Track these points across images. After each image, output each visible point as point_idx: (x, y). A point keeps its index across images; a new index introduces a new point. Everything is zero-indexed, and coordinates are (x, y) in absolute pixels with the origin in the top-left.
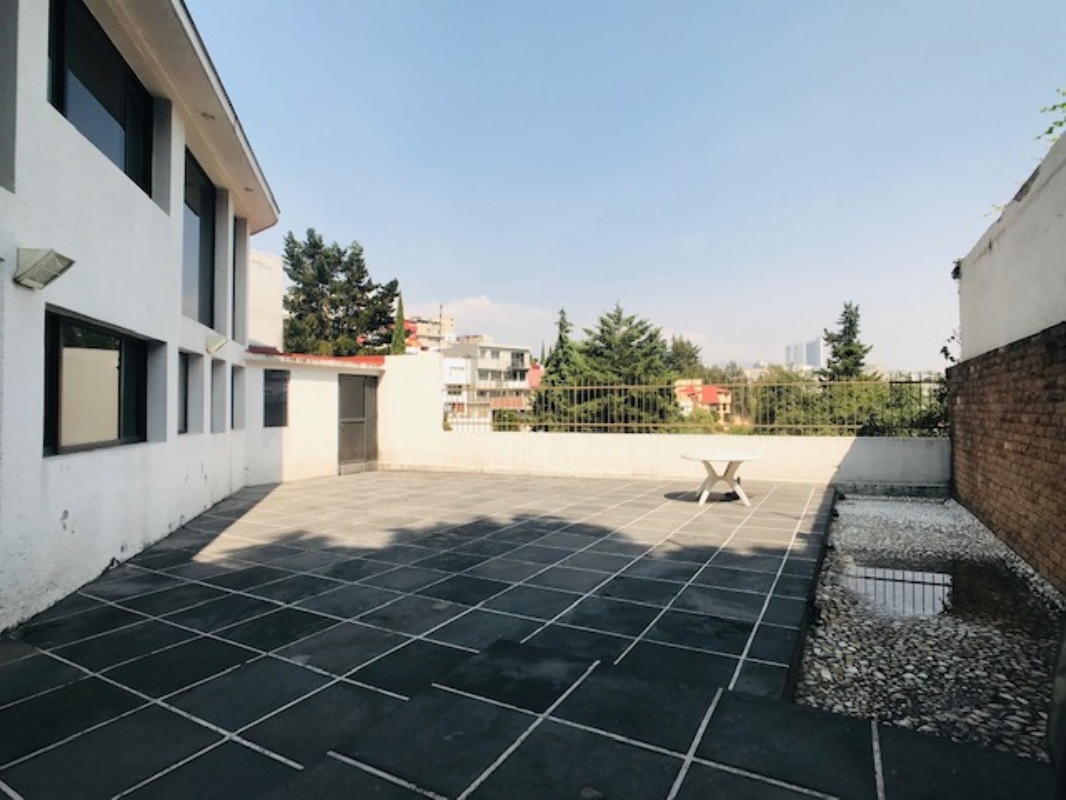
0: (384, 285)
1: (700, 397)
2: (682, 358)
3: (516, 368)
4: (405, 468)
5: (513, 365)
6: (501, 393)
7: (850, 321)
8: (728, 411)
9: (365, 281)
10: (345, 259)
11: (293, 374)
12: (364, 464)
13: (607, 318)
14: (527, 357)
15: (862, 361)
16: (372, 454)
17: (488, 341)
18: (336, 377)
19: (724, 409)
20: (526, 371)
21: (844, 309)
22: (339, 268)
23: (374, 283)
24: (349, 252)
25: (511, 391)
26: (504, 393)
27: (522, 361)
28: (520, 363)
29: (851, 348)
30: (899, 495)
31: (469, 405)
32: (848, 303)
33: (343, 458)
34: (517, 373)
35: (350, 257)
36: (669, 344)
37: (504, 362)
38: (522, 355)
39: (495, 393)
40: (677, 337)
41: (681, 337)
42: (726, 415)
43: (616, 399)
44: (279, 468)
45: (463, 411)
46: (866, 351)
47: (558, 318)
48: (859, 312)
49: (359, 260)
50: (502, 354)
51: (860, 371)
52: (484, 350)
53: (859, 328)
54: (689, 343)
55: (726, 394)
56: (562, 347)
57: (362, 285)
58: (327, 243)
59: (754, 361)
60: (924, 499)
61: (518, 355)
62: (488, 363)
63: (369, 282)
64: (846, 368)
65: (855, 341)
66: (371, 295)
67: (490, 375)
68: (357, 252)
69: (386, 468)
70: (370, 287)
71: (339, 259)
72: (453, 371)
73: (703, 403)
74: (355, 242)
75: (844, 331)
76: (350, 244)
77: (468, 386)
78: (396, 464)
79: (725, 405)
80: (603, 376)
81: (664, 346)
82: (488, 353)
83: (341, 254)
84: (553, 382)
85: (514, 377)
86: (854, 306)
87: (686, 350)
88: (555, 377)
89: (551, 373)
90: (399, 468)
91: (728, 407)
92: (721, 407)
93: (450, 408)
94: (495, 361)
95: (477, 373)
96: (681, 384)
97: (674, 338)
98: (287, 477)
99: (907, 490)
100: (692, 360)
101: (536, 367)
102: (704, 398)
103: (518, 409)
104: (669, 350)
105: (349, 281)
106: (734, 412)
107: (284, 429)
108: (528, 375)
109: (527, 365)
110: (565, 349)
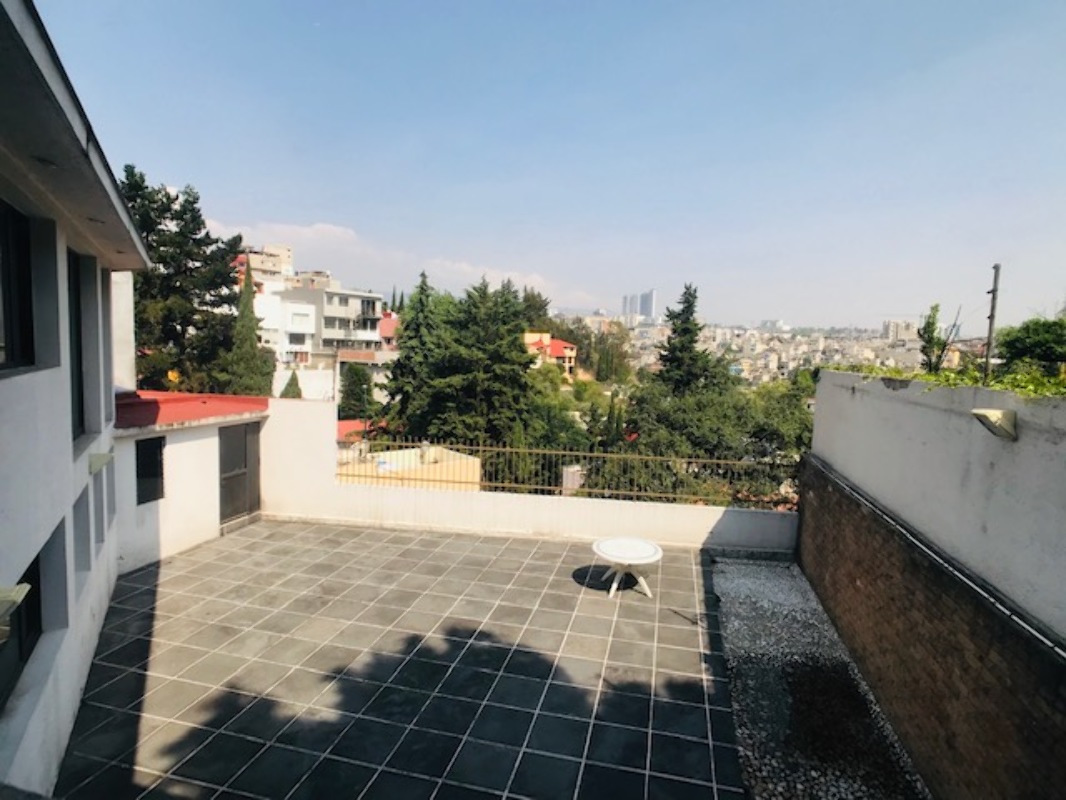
0: (225, 240)
1: (549, 351)
2: (533, 311)
3: (366, 316)
4: (294, 520)
5: (363, 313)
6: (350, 343)
7: (689, 299)
8: (573, 364)
9: (201, 234)
10: (176, 206)
11: (168, 439)
12: (247, 517)
13: (472, 290)
14: (378, 306)
15: (697, 338)
16: (255, 503)
17: (335, 287)
18: (217, 432)
19: (570, 362)
20: (378, 319)
21: (684, 290)
22: (168, 215)
23: (214, 236)
24: (181, 199)
25: (360, 343)
26: (353, 345)
27: (374, 309)
28: (371, 312)
29: (689, 326)
30: (757, 559)
31: (313, 355)
32: (688, 284)
33: (225, 516)
34: (369, 322)
35: (182, 206)
36: (521, 295)
37: (354, 310)
38: (374, 303)
39: (342, 343)
40: (529, 289)
41: (532, 288)
42: (571, 368)
43: (481, 375)
44: (156, 545)
45: (307, 361)
46: (700, 329)
47: (419, 281)
48: (697, 294)
49: (194, 209)
50: (351, 301)
51: (694, 347)
52: (331, 296)
53: (696, 309)
54: (539, 295)
55: (572, 349)
56: (422, 311)
57: (198, 237)
58: (152, 183)
59: (595, 308)
60: (776, 563)
61: (369, 303)
62: (335, 310)
63: (207, 234)
64: (683, 346)
65: (691, 318)
66: (209, 250)
67: (337, 323)
68: (191, 199)
69: (271, 518)
70: (208, 241)
71: (169, 205)
72: (297, 318)
73: (550, 356)
74: (188, 187)
75: (683, 311)
76: (183, 189)
77: (313, 336)
78: (283, 514)
79: (570, 358)
80: (469, 352)
81: (516, 297)
82: (336, 300)
83: (171, 200)
84: (413, 348)
85: (364, 326)
86: (693, 287)
87: (537, 302)
88: (414, 343)
89: (410, 338)
90: (287, 519)
91: (573, 360)
92: (567, 360)
93: (291, 358)
94: (343, 308)
95: (323, 321)
96: (530, 338)
97: (525, 290)
98: (165, 553)
99: (763, 555)
100: (541, 313)
101: (387, 315)
102: (552, 350)
103: (370, 362)
104: (521, 300)
105: (180, 233)
106: (578, 364)
107: (161, 501)
108: (379, 324)
109: (379, 313)
110: (426, 314)
